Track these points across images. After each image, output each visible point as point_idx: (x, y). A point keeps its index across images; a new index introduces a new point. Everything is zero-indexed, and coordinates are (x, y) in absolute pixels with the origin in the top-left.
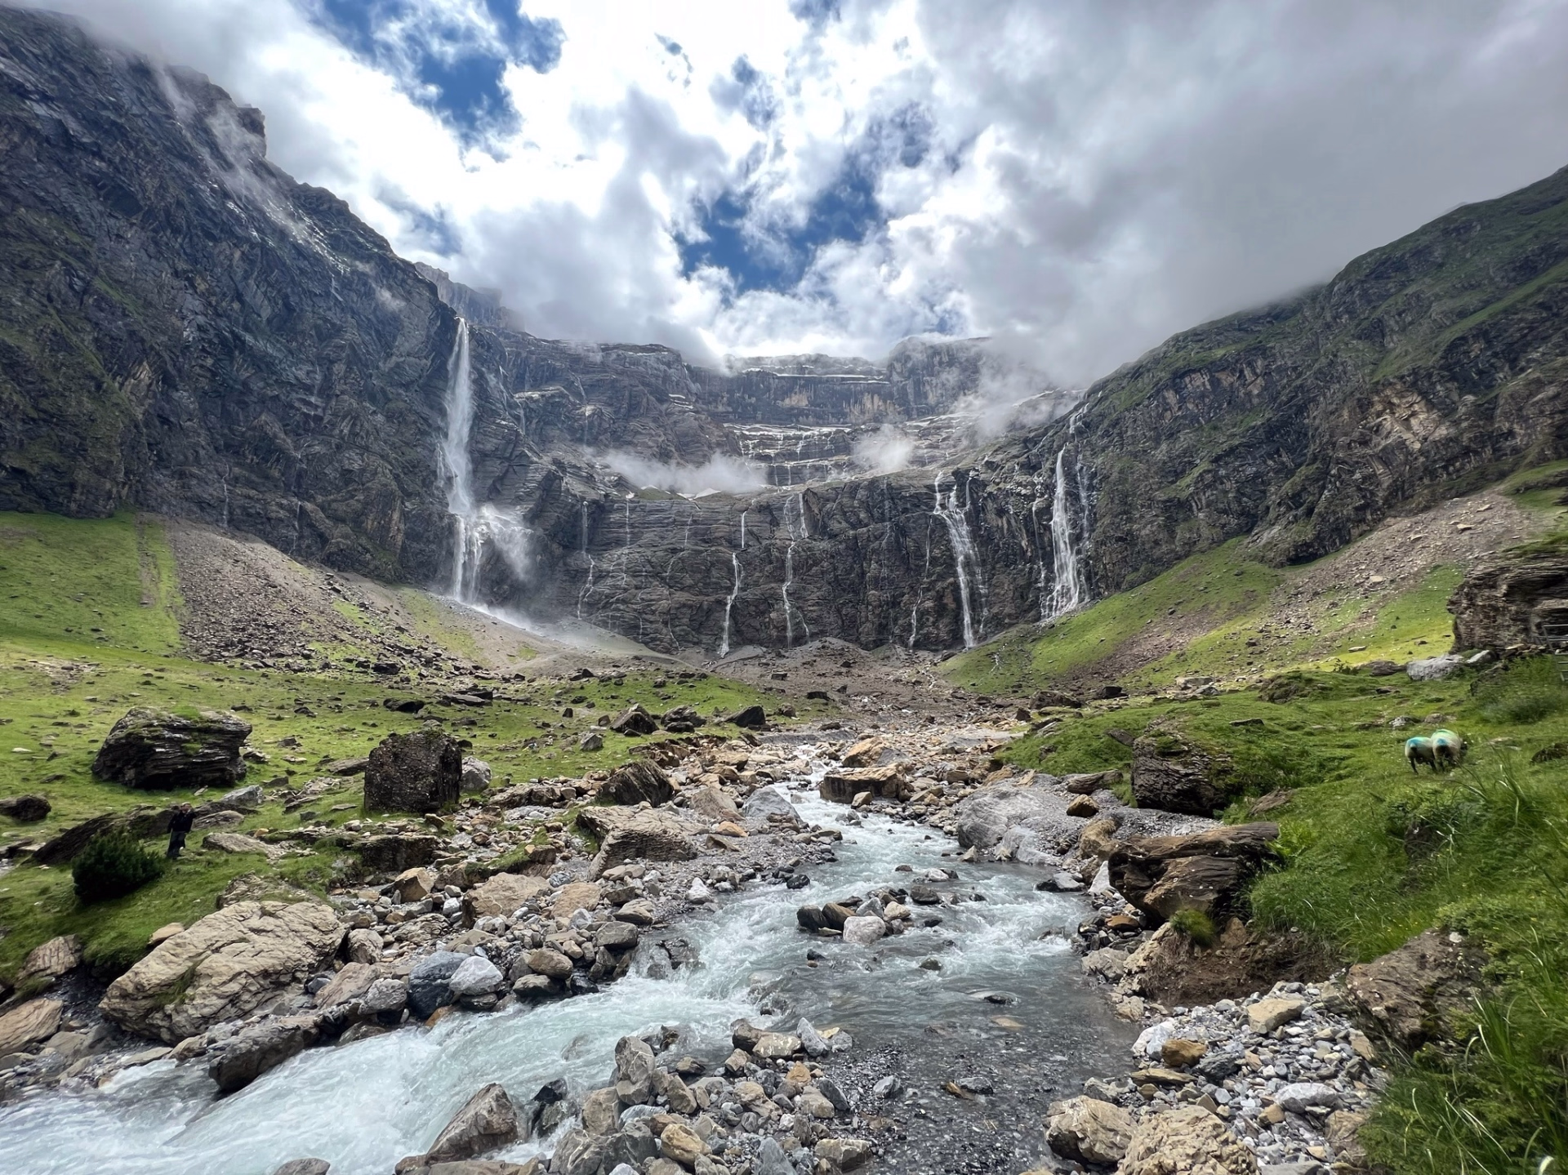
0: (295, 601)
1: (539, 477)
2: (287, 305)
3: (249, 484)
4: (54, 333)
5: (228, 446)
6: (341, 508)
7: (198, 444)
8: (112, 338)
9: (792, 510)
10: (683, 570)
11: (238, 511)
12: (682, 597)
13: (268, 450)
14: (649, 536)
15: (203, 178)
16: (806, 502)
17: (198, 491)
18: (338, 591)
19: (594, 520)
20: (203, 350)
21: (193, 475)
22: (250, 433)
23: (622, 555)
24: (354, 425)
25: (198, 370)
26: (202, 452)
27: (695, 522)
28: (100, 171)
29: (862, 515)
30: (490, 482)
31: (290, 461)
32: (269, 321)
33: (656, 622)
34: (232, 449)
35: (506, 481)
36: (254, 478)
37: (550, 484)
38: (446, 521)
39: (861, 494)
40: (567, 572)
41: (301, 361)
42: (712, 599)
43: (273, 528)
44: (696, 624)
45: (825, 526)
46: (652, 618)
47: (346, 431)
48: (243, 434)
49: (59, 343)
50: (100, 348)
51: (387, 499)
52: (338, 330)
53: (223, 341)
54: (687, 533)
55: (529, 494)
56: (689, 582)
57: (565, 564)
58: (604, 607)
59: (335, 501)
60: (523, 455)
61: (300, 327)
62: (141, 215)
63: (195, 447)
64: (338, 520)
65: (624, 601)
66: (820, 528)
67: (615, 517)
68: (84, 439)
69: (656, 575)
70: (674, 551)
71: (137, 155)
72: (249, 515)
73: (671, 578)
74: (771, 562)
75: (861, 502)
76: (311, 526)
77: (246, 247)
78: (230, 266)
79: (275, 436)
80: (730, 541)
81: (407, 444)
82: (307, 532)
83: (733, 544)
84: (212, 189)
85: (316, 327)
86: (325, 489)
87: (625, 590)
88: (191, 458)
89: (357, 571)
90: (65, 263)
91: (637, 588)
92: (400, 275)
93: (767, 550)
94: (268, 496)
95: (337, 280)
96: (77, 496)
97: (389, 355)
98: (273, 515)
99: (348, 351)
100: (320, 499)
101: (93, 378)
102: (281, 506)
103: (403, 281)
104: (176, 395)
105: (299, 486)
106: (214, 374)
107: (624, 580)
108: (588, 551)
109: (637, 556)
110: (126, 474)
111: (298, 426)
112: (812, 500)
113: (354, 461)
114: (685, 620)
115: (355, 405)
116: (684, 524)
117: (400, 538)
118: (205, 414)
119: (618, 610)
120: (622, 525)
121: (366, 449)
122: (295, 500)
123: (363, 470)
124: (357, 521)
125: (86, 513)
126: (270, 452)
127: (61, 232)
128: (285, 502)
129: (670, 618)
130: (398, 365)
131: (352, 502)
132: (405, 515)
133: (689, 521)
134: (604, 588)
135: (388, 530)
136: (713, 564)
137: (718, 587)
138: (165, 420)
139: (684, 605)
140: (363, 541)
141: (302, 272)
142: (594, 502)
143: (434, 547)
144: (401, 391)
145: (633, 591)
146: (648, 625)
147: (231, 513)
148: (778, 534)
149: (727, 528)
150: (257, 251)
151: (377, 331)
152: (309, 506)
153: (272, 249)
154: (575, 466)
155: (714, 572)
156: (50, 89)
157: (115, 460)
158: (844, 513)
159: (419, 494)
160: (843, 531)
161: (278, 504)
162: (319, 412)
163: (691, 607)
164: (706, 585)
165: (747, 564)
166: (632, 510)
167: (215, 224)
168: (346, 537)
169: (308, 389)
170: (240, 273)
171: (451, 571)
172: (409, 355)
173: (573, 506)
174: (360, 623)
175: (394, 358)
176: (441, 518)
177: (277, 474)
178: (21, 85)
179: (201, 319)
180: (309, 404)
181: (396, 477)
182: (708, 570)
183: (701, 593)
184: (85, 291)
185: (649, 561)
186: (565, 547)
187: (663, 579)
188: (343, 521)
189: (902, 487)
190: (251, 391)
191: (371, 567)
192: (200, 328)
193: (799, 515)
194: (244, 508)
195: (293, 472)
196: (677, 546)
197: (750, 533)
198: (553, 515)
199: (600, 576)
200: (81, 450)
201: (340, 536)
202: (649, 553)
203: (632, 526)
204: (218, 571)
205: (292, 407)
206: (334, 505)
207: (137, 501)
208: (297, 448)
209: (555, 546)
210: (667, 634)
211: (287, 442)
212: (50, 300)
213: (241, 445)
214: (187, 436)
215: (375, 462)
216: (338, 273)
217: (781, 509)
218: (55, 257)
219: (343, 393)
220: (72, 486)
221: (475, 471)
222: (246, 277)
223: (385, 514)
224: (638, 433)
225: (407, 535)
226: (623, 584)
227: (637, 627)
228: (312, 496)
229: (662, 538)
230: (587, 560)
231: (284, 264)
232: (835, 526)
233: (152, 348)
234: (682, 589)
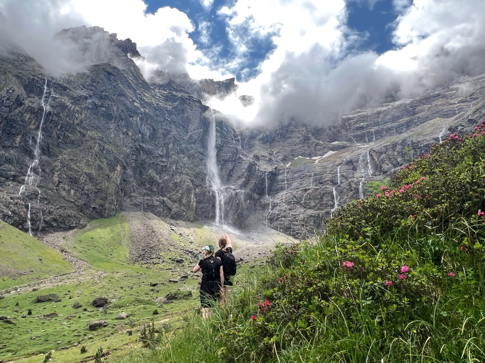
0: (160, 236)
1: (246, 166)
2: (154, 129)
3: (148, 195)
4: (98, 166)
5: (142, 183)
6: (174, 197)
7: (134, 185)
8: (111, 161)
9: (363, 161)
10: (310, 199)
11: (145, 205)
12: (310, 212)
13: (152, 181)
14: (295, 184)
15: (127, 99)
16: (371, 155)
17: (135, 201)
18: (173, 230)
19: (271, 180)
20: (133, 154)
21: (133, 196)
22: (147, 177)
23: (283, 195)
24: (177, 165)
25: (132, 161)
26: (135, 188)
27: (315, 174)
28: (104, 111)
29: (399, 160)
30: (228, 172)
31: (158, 184)
32: (149, 136)
33: (298, 225)
34: (142, 184)
35: (234, 171)
36: (149, 193)
37: (251, 168)
38: (211, 193)
39: (399, 148)
40: (261, 206)
41: (159, 147)
42: (324, 211)
43: (156, 209)
44: (317, 224)
45: (381, 167)
46: (296, 223)
47: (174, 168)
48: (145, 178)
49: (100, 168)
50: (108, 165)
51: (189, 191)
52: (169, 132)
53: (137, 149)
54: (312, 180)
55: (243, 175)
56: (313, 204)
57: (260, 202)
58: (276, 220)
59: (173, 195)
60: (240, 158)
61: (158, 135)
62: (114, 120)
63: (133, 186)
64: (174, 202)
65: (284, 217)
66: (378, 168)
67: (280, 177)
68: (106, 194)
69: (298, 203)
70: (306, 190)
71: (111, 102)
72: (148, 206)
73: (305, 203)
74: (352, 191)
75: (399, 152)
76: (166, 206)
77: (140, 116)
78: (137, 124)
79: (154, 177)
80: (332, 182)
81: (196, 166)
82: (165, 208)
83: (334, 183)
84: (130, 101)
85: (163, 134)
86: (169, 191)
87: (285, 211)
88: (132, 190)
89: (181, 219)
90: (99, 144)
91: (290, 210)
92: (188, 101)
93: (350, 184)
94: (153, 198)
95: (168, 113)
96: (106, 212)
97: (187, 133)
98: (155, 204)
99: (173, 139)
100: (168, 195)
101: (107, 175)
102: (157, 201)
103: (189, 103)
104: (127, 172)
105: (162, 192)
106: (136, 161)
107: (284, 206)
108: (269, 194)
109: (289, 194)
110: (117, 201)
111: (160, 171)
112: (374, 154)
113: (178, 179)
114: (312, 223)
115: (176, 158)
116: (310, 176)
117: (195, 204)
118: (135, 175)
119: (282, 221)
120: (283, 181)
121: (181, 173)
122: (161, 197)
123: (181, 181)
124: (180, 201)
125: (109, 216)
126: (153, 183)
127: (97, 134)
128: (158, 199)
129: (305, 222)
130: (191, 136)
131: (178, 194)
132: (196, 195)
133: (313, 174)
134: (276, 211)
135: (190, 202)
136: (324, 195)
137: (327, 205)
138: (125, 181)
139: (311, 216)
140: (183, 208)
141: (157, 115)
142: (270, 172)
143: (207, 205)
144: (193, 146)
145: (288, 211)
146: (295, 227)
147: (144, 206)
148: (356, 175)
149: (330, 175)
150: (143, 115)
151: (182, 126)
152: (165, 199)
153: (148, 113)
154: (263, 156)
155: (325, 199)
156: (91, 93)
157: (114, 198)
158: (390, 159)
159: (201, 185)
160: (390, 169)
161: (156, 200)
162: (166, 164)
163: (314, 216)
164: (321, 205)
165: (340, 192)
166: (288, 173)
167: (132, 112)
168: (177, 208)
169: (162, 156)
170: (140, 124)
171: (214, 213)
172: (194, 130)
173: (261, 176)
174: (178, 242)
175: (189, 133)
176: (209, 193)
177: (155, 189)
178: (86, 96)
179: (131, 145)
180: (162, 162)
181: (192, 181)
182: (322, 198)
183: (319, 209)
184: (103, 149)
185: (295, 196)
186: (259, 194)
187: (301, 204)
188: (175, 202)
189: (419, 142)
190: (146, 163)
191: (186, 217)
192: (131, 148)
193: (367, 163)
194: (147, 204)
195: (160, 188)
196: (307, 188)
197: (342, 176)
198: (253, 182)
199: (274, 206)
200: (106, 198)
201: (175, 208)
202: (295, 192)
203: (287, 180)
204: (139, 230)
205: (158, 164)
206: (173, 197)
207: (120, 209)
208: (160, 179)
209: (255, 195)
210: (304, 230)
211: (157, 177)
212: (97, 156)
213: (145, 182)
214: (131, 183)
215: (185, 177)
216: (167, 111)
217: (357, 161)
218: (96, 143)
219: (172, 154)
220: (105, 209)
221: (221, 169)
222: (141, 125)
223: (189, 196)
224: (293, 131)
225: (197, 202)
226: (283, 208)
227: (290, 228)
228: (166, 195)
229: (301, 184)
230: (267, 199)
231: (151, 116)
232: (385, 167)
233: (120, 160)
234: (310, 208)
